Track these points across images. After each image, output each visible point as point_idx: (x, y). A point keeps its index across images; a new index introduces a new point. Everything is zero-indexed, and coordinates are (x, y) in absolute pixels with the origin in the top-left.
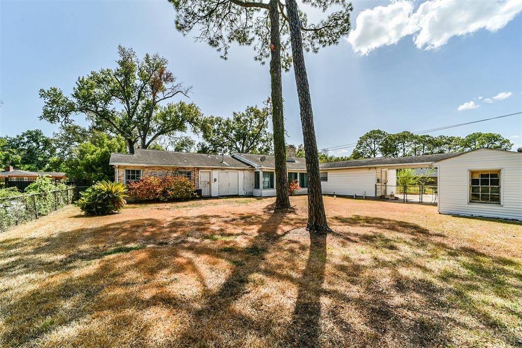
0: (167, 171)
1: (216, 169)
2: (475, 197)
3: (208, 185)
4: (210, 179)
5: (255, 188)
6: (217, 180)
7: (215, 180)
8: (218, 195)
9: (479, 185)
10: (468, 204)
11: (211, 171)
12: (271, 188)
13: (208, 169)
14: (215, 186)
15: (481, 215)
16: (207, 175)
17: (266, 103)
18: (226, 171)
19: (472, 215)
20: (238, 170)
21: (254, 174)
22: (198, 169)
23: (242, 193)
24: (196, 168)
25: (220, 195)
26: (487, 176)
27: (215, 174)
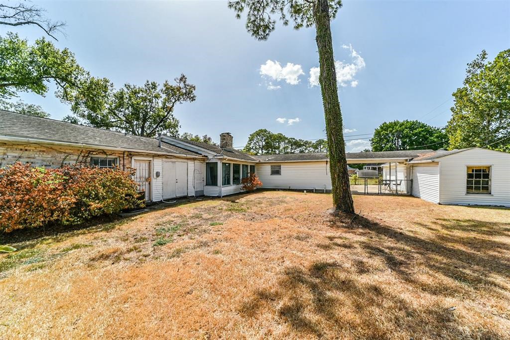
0: (63, 156)
1: (159, 156)
2: (470, 189)
3: (147, 183)
4: (150, 173)
5: (207, 185)
6: (161, 175)
7: (158, 175)
8: (161, 199)
9: (481, 178)
10: (466, 195)
11: (151, 159)
12: (228, 184)
13: (148, 155)
14: (157, 184)
15: (476, 203)
16: (145, 166)
17: (179, 82)
18: (173, 160)
19: (469, 204)
20: (188, 159)
21: (204, 166)
22: (131, 155)
23: (192, 193)
24: (126, 154)
25: (165, 198)
26: (480, 170)
27: (158, 164)
